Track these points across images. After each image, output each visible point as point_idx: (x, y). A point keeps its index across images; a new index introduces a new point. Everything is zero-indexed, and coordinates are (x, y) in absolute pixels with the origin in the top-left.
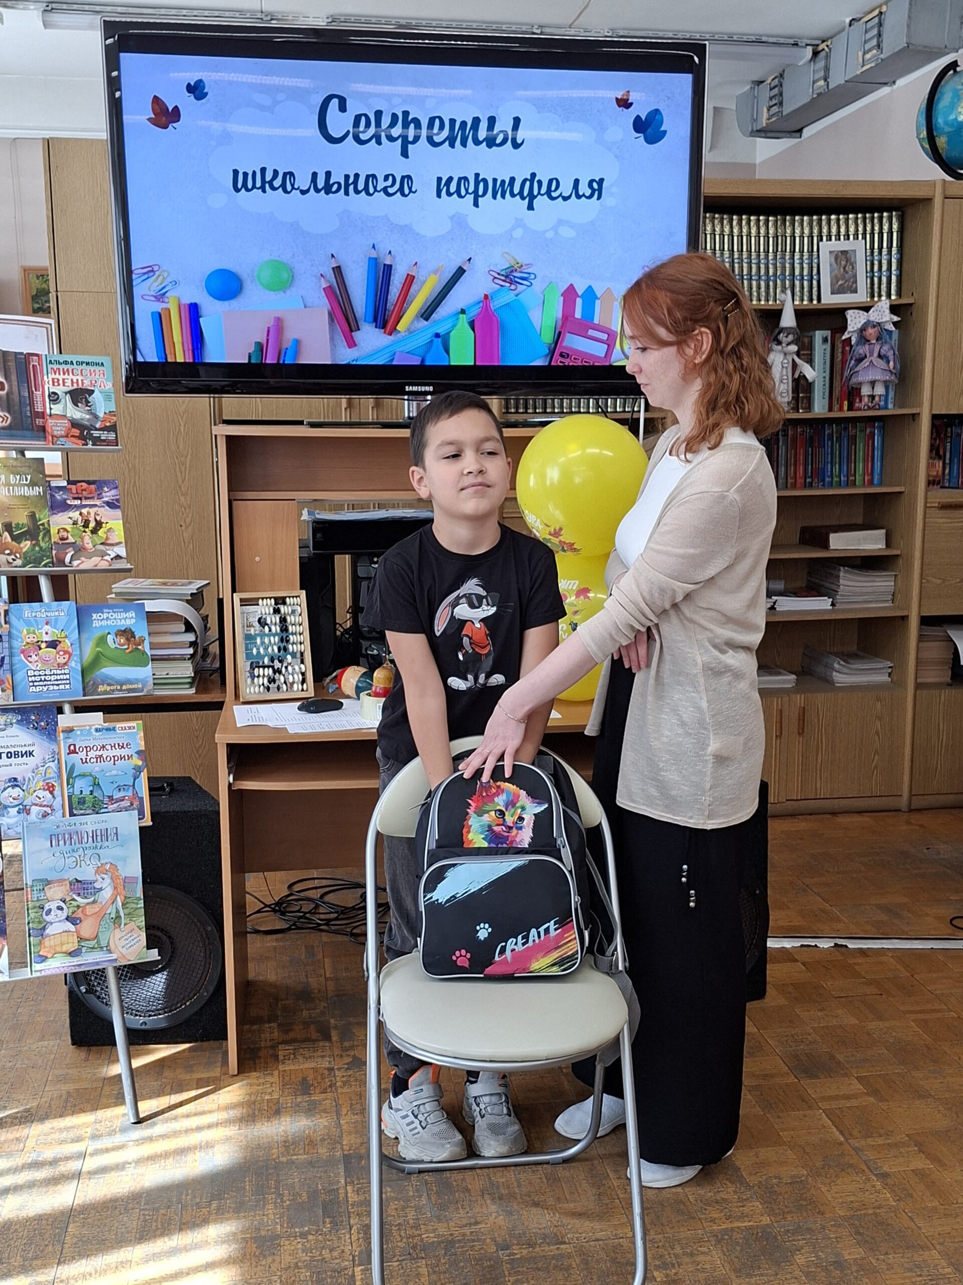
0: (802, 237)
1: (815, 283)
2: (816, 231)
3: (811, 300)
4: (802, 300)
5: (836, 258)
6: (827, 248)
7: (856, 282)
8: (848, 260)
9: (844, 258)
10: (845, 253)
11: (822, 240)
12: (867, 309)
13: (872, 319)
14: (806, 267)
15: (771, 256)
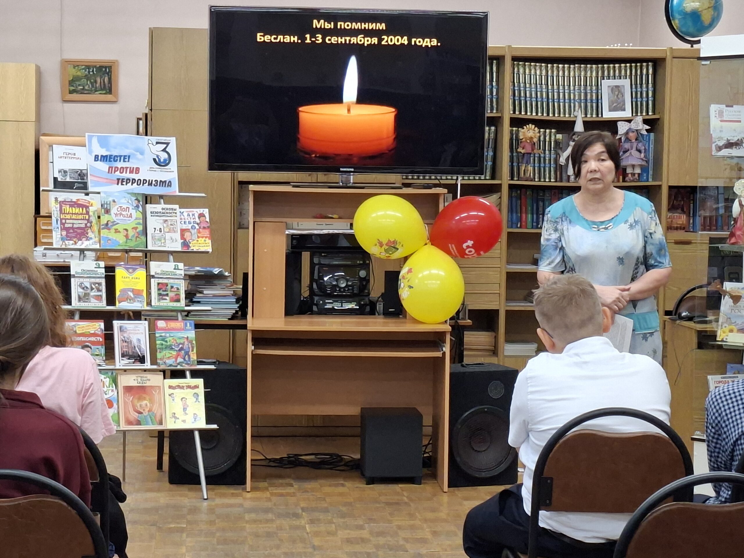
0: (591, 77)
1: (600, 105)
2: (600, 74)
3: (597, 114)
4: (592, 114)
5: (612, 90)
7: (624, 104)
9: (617, 90)
10: (617, 87)
11: (603, 79)
12: (629, 121)
13: (632, 127)
14: (594, 95)
15: (572, 88)
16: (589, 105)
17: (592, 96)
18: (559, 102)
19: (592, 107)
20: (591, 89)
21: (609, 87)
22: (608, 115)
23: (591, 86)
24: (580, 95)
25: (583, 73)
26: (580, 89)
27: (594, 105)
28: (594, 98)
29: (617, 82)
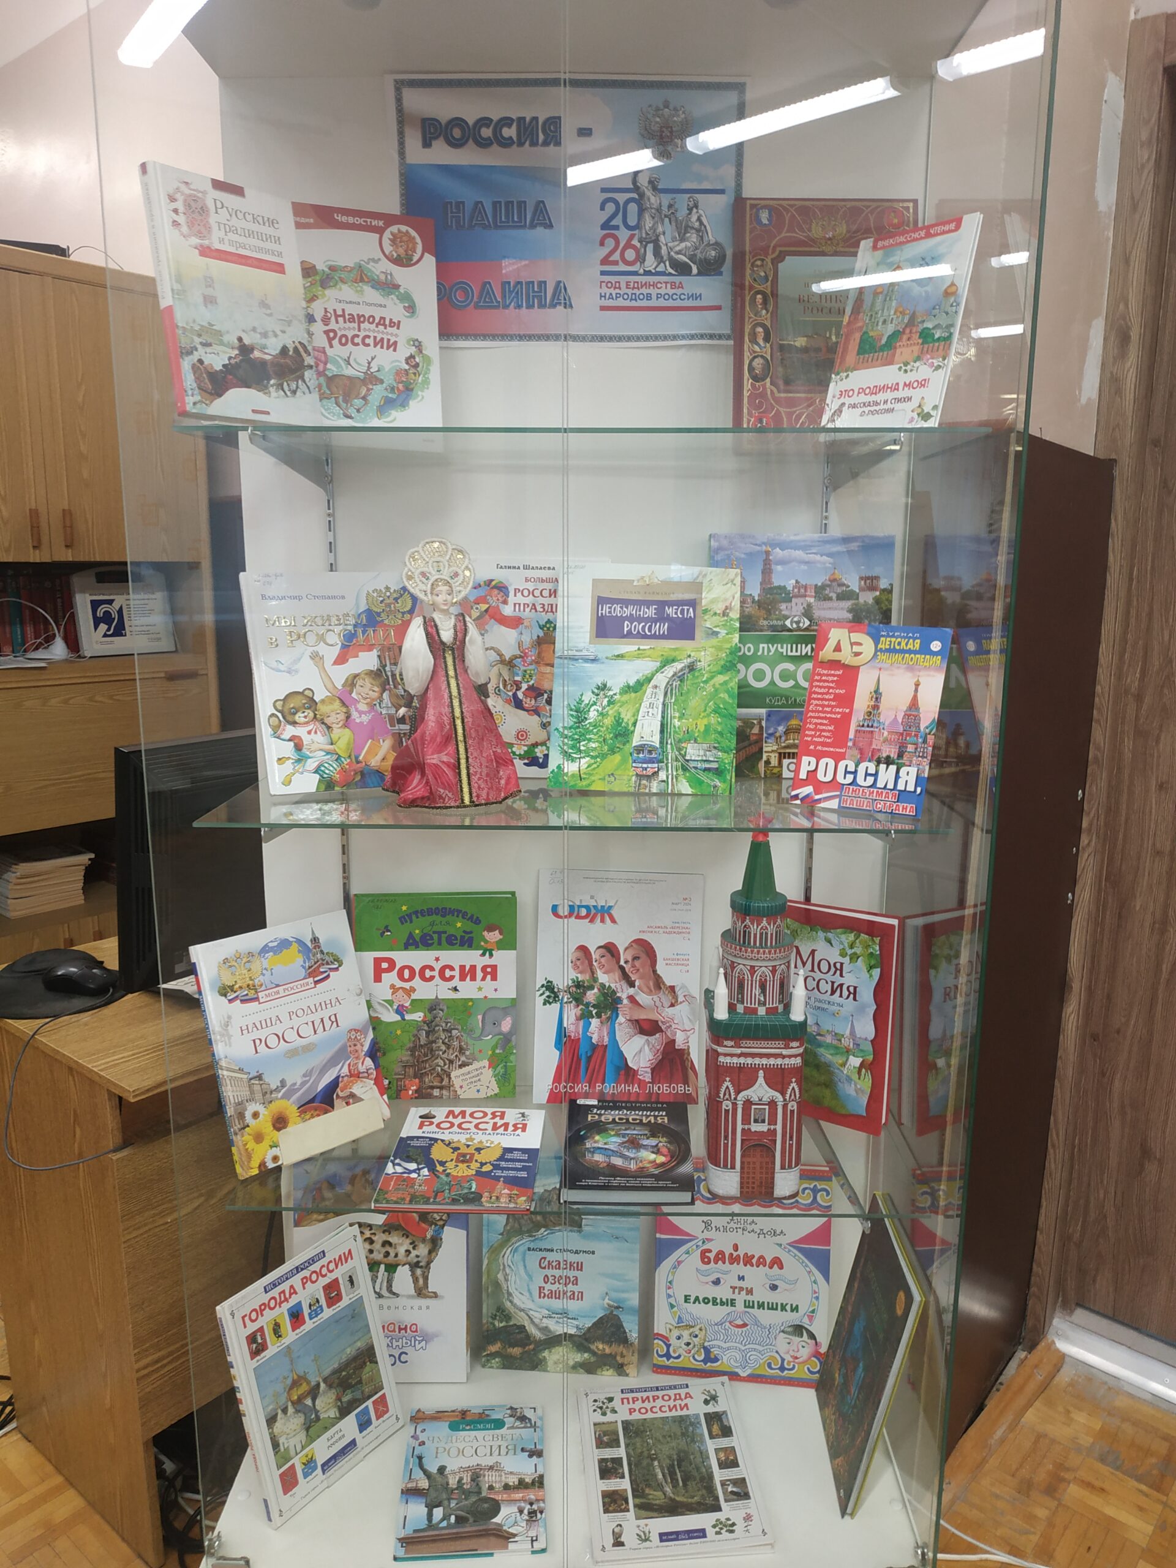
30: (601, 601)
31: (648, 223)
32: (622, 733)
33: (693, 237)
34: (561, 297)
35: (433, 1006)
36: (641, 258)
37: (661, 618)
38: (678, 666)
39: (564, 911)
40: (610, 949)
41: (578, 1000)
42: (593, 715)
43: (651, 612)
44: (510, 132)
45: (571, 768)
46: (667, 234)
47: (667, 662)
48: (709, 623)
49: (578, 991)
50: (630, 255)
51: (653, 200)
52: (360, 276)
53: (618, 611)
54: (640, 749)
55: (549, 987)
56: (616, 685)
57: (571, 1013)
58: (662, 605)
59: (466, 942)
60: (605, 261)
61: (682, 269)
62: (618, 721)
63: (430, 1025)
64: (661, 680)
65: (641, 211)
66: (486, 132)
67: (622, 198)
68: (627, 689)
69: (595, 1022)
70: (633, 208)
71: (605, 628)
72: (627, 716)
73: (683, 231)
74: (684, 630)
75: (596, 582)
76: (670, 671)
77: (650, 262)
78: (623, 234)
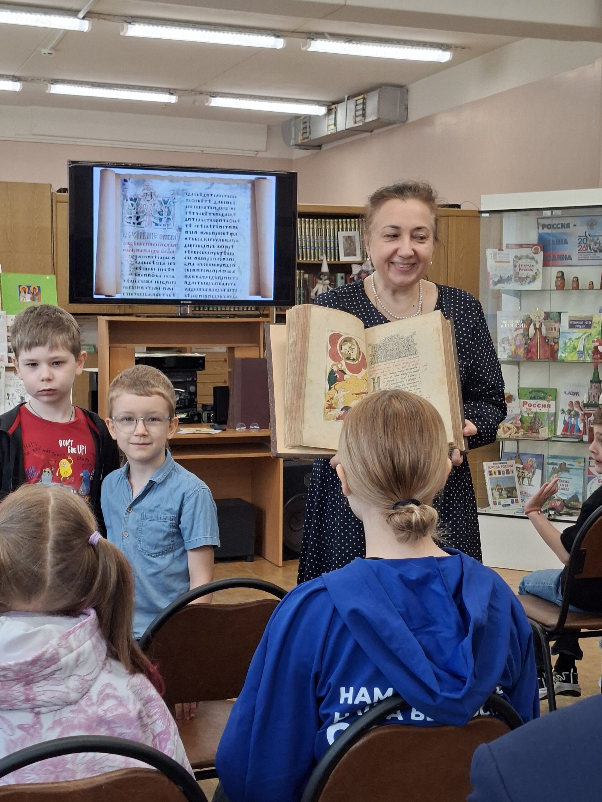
0: (330, 229)
1: (336, 251)
2: (336, 227)
3: (335, 259)
4: (331, 259)
5: (346, 239)
6: (342, 235)
7: (355, 251)
8: (351, 241)
9: (349, 240)
10: (349, 237)
11: (339, 231)
12: (361, 264)
13: (364, 269)
14: (332, 243)
15: (315, 238)
16: (328, 251)
17: (330, 244)
18: (306, 249)
19: (331, 252)
20: (330, 239)
21: (344, 237)
22: (344, 259)
23: (330, 236)
24: (322, 243)
25: (323, 226)
26: (321, 238)
27: (332, 251)
28: (332, 245)
29: (350, 233)
30: (571, 320)
31: (588, 242)
32: (575, 348)
33: (598, 245)
34: (570, 258)
35: (536, 413)
36: (587, 249)
37: (584, 324)
38: (587, 334)
39: (567, 393)
40: (578, 402)
41: (569, 414)
42: (568, 344)
43: (582, 323)
44: (560, 226)
45: (563, 355)
46: (592, 244)
47: (585, 333)
48: (595, 325)
49: (570, 412)
50: (584, 249)
51: (589, 238)
52: (527, 257)
53: (574, 323)
54: (579, 351)
55: (563, 410)
56: (573, 338)
57: (567, 417)
58: (584, 321)
59: (544, 398)
60: (579, 250)
61: (596, 251)
62: (574, 345)
63: (535, 418)
64: (584, 337)
65: (587, 240)
66: (555, 226)
67: (583, 238)
68: (576, 339)
69: (573, 419)
70: (585, 240)
71: (572, 326)
72: (576, 345)
73: (596, 244)
74: (589, 326)
75: (569, 317)
76: (586, 335)
77: (589, 250)
78: (583, 245)
